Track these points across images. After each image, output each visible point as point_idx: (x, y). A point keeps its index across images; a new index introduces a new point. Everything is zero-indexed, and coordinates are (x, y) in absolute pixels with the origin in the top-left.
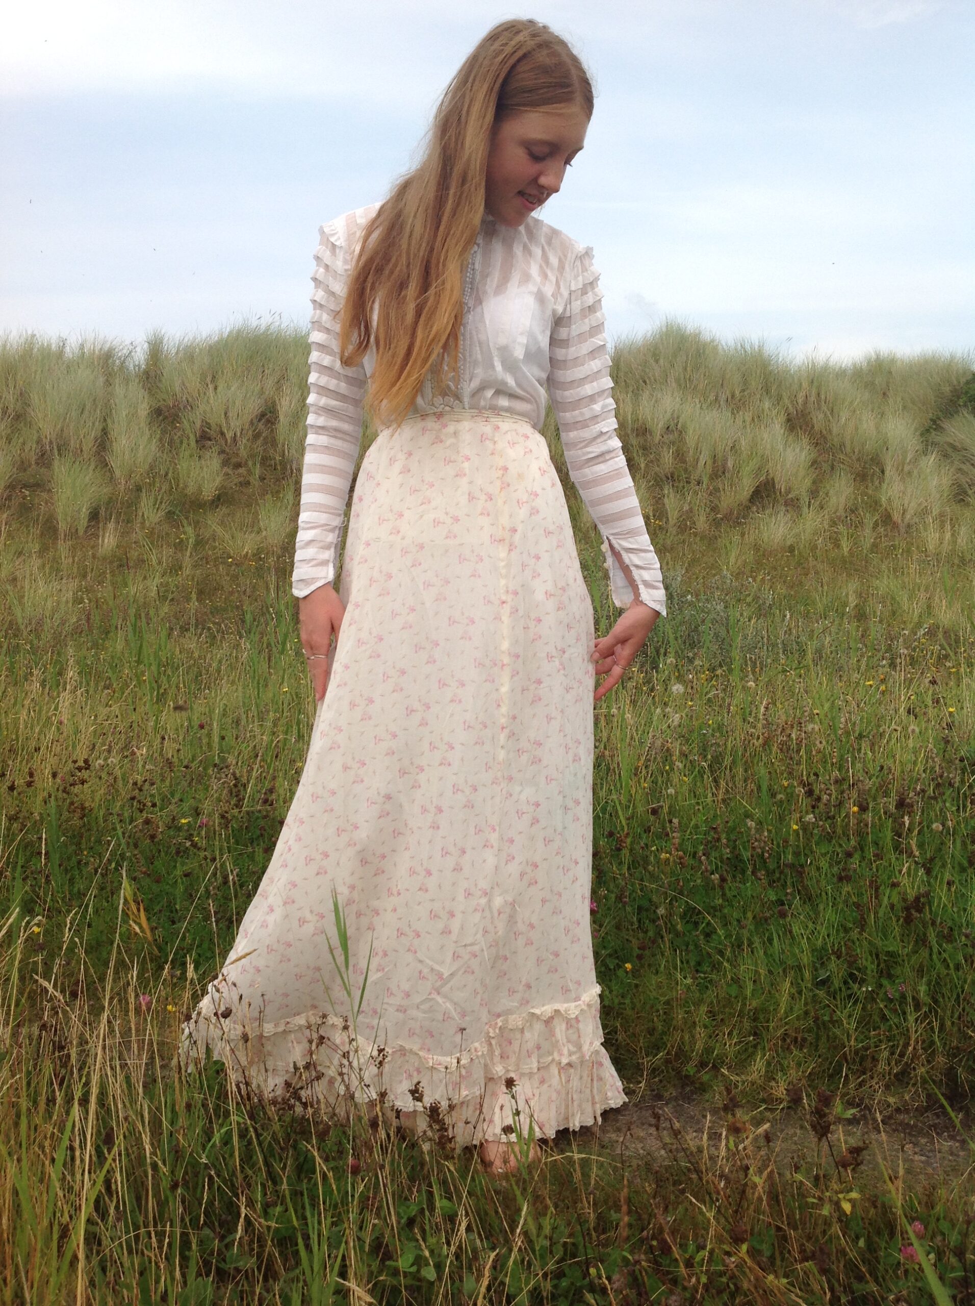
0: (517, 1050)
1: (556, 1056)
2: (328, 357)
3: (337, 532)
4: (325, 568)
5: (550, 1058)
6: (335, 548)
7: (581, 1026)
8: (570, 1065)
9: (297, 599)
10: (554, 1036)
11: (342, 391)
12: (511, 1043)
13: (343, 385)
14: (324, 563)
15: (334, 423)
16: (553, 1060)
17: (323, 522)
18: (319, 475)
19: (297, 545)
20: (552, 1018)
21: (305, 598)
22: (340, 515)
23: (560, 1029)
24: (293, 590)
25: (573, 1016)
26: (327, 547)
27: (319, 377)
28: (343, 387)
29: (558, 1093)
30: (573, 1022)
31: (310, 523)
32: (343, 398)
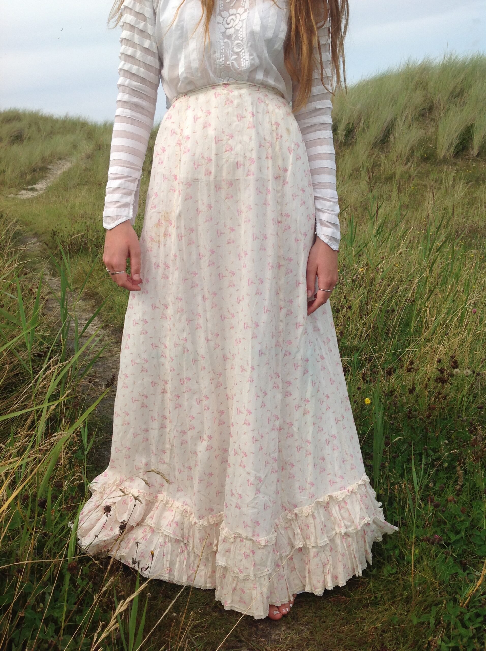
0: (313, 530)
1: (337, 530)
2: (131, 48)
3: (136, 183)
4: (127, 209)
5: (334, 532)
6: (136, 194)
7: (349, 506)
8: (347, 534)
9: (105, 230)
10: (332, 516)
11: (141, 75)
12: (308, 527)
13: (142, 70)
14: (126, 205)
15: (136, 100)
16: (336, 534)
17: (126, 174)
18: (124, 139)
19: (107, 190)
20: (328, 503)
21: (111, 230)
22: (139, 170)
23: (335, 510)
24: (104, 223)
25: (341, 499)
26: (129, 194)
27: (124, 64)
28: (142, 71)
29: (343, 555)
30: (342, 504)
31: (116, 174)
32: (143, 80)
